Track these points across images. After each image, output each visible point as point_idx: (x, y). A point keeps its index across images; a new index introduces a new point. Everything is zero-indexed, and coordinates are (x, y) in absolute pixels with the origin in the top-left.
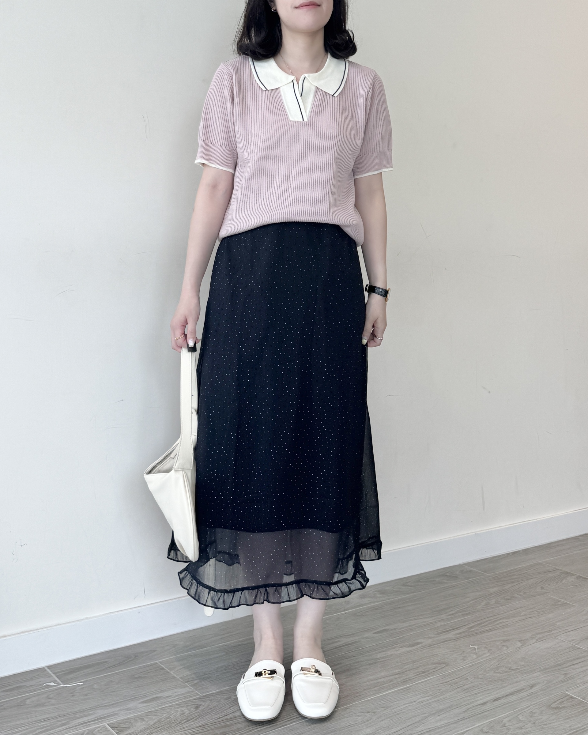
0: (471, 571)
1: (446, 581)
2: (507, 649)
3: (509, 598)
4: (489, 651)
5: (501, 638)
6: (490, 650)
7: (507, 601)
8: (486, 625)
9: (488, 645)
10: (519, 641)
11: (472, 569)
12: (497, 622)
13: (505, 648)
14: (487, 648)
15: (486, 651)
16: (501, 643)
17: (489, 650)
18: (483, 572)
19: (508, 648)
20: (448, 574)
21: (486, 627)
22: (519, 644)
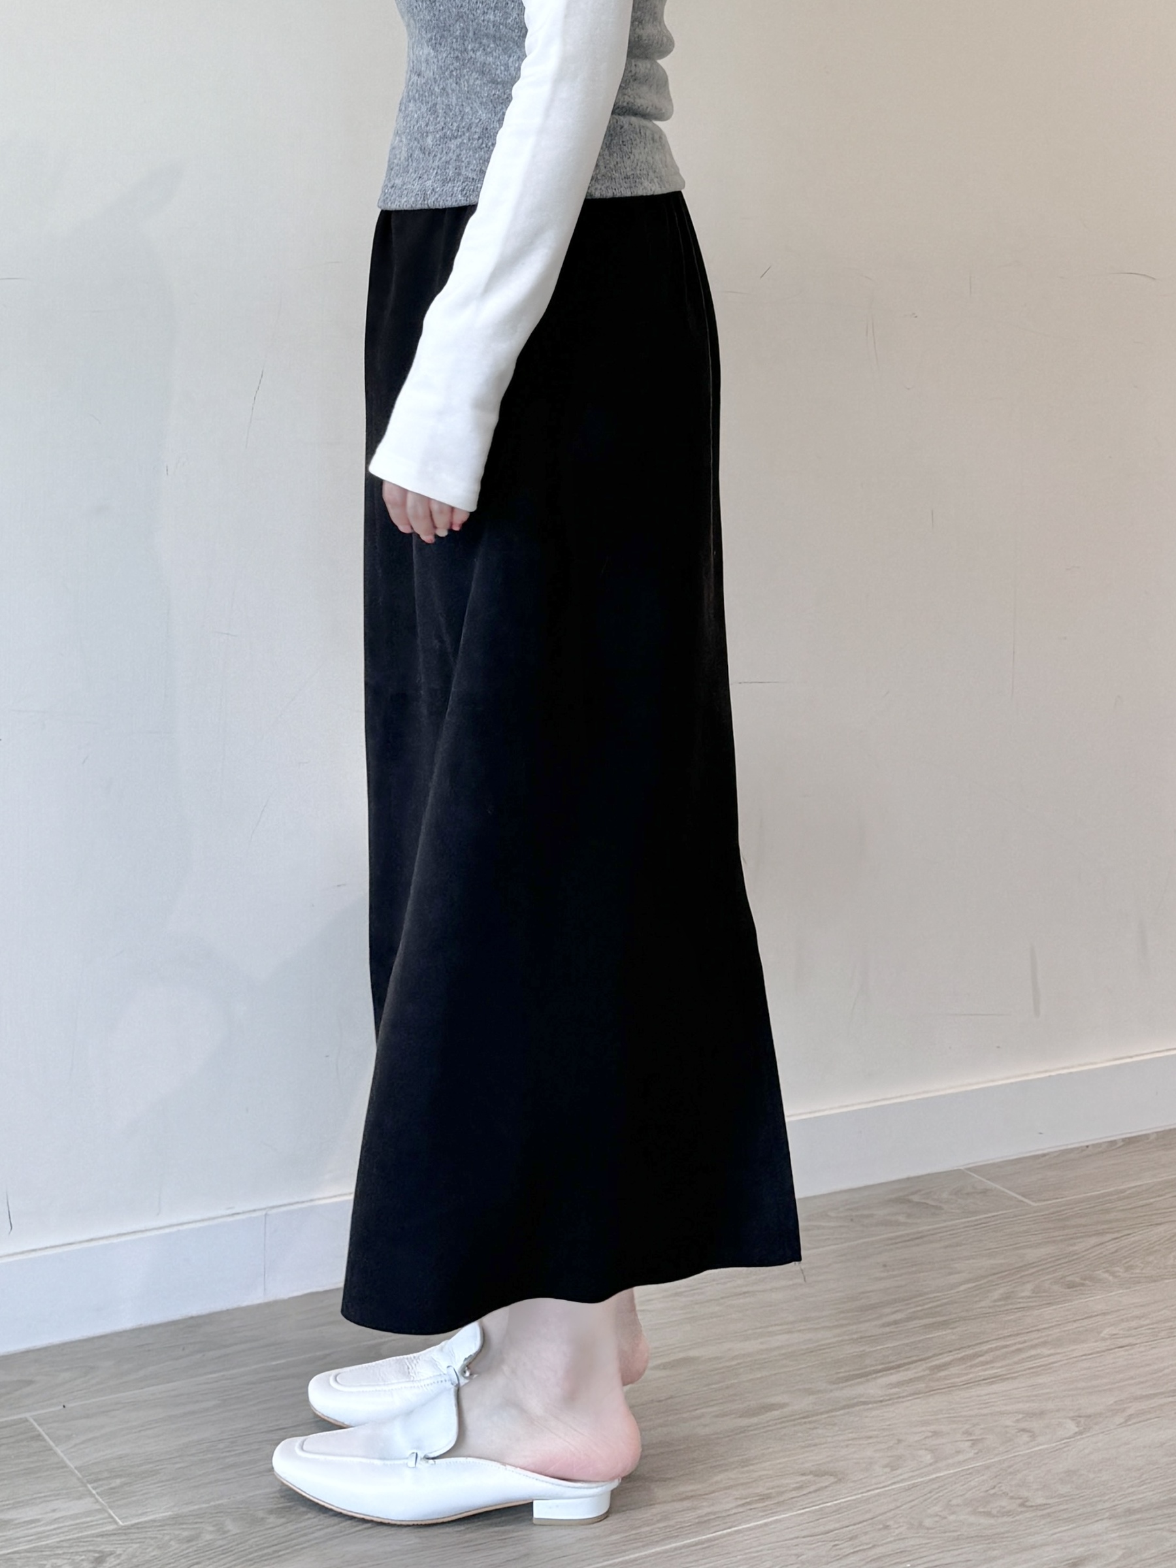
0: (985, 1192)
1: (902, 1218)
2: (1031, 1441)
3: (1078, 1280)
4: (973, 1444)
5: (1021, 1406)
6: (977, 1440)
7: (1068, 1290)
8: (987, 1363)
9: (974, 1425)
10: (1073, 1419)
11: (991, 1184)
12: (1024, 1355)
13: (1025, 1437)
14: (971, 1434)
15: (969, 1443)
16: (1018, 1421)
17: (974, 1442)
18: (1024, 1196)
19: (1033, 1436)
20: (916, 1198)
21: (985, 1370)
22: (1072, 1427)
